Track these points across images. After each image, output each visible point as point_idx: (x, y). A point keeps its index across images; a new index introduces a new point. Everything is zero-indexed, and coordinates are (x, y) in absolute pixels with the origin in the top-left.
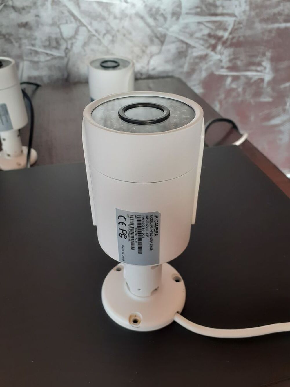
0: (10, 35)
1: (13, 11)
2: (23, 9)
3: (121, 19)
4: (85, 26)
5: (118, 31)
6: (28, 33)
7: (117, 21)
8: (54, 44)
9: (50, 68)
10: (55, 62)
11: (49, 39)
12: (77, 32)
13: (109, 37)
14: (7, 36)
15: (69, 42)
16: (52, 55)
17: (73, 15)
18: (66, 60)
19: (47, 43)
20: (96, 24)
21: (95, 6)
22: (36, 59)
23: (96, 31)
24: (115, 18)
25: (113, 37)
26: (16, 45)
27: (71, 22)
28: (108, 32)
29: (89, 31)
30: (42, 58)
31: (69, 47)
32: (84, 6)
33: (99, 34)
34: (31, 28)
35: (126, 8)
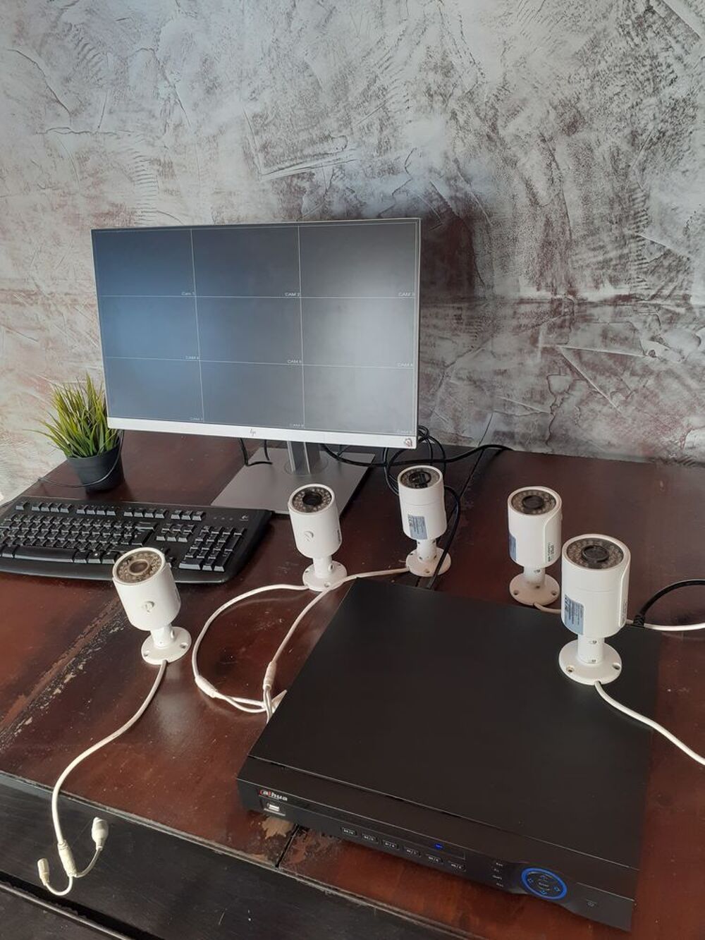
0: (482, 381)
1: (492, 357)
2: (505, 355)
3: (643, 376)
4: (586, 380)
5: (636, 391)
6: (505, 382)
7: (637, 378)
8: (538, 397)
9: (527, 425)
10: (534, 419)
11: (532, 391)
12: (572, 387)
13: (621, 397)
14: (478, 383)
15: (559, 398)
16: (532, 409)
17: (570, 366)
18: (551, 417)
19: (529, 396)
20: (602, 380)
21: (603, 357)
22: (510, 412)
23: (601, 387)
24: (633, 374)
25: (627, 397)
26: (488, 393)
27: (566, 374)
28: (619, 390)
29: (590, 386)
30: (518, 412)
31: (558, 402)
32: (586, 358)
33: (605, 393)
34: (510, 377)
35: (653, 362)
